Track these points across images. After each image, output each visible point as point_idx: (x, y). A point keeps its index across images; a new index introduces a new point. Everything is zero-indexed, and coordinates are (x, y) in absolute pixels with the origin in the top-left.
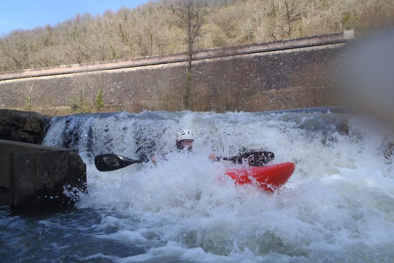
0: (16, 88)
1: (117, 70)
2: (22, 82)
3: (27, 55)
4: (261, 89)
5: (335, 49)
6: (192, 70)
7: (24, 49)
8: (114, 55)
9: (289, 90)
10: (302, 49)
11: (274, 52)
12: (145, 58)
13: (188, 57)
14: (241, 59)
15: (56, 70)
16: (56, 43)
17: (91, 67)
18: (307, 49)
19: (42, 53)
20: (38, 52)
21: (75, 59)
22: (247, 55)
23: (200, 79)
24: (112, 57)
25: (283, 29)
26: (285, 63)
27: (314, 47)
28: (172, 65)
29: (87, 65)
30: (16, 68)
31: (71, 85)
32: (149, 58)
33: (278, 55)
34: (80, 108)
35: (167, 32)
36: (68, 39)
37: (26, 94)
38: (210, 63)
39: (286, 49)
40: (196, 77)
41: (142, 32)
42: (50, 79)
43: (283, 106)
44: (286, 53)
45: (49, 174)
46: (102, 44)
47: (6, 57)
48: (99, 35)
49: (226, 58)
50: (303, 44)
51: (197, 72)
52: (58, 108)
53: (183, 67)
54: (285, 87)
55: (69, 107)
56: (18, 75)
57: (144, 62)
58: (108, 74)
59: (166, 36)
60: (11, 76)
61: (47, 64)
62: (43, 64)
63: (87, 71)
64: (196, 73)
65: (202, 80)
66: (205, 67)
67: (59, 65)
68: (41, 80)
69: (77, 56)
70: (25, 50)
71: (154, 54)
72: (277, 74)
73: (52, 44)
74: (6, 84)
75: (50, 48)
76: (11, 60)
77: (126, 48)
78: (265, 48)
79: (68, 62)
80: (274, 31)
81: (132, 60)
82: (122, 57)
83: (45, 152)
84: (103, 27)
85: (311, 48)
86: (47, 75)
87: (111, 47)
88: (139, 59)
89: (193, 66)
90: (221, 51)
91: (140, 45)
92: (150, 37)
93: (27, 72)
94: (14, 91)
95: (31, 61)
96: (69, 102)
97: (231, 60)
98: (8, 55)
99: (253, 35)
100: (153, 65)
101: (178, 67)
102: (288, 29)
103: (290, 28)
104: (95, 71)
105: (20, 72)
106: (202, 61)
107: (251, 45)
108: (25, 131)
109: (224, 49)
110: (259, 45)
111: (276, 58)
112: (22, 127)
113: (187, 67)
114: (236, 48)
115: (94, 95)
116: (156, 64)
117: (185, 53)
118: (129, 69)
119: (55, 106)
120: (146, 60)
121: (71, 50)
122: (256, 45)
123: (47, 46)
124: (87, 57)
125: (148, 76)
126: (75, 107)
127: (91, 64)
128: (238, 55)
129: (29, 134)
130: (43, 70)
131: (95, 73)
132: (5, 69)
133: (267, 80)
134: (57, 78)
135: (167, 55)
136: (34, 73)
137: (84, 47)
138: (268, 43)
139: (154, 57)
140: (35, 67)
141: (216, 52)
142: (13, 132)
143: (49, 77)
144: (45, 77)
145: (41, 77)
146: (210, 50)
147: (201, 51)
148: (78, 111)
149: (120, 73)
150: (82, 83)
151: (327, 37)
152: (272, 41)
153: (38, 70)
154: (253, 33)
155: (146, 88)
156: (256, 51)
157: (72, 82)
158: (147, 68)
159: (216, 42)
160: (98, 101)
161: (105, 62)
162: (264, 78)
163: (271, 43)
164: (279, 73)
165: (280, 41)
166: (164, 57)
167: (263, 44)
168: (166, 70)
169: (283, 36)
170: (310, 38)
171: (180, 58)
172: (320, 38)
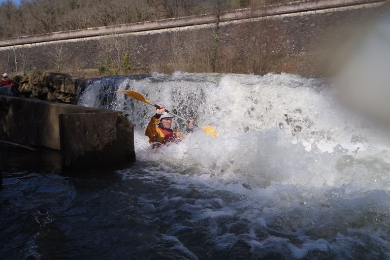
0: (46, 51)
1: (143, 32)
2: (51, 44)
3: (54, 18)
4: (290, 52)
5: (373, 8)
6: (219, 32)
7: (51, 11)
8: (140, 17)
10: (336, 9)
11: (305, 12)
12: (171, 20)
13: (216, 18)
14: (270, 21)
15: (84, 33)
16: (82, 5)
17: (117, 29)
18: (341, 9)
19: (69, 16)
20: (65, 14)
21: (102, 21)
22: (277, 16)
23: (227, 41)
24: (137, 19)
26: (316, 24)
27: (349, 7)
28: (199, 27)
29: (114, 27)
30: (44, 31)
31: (98, 47)
32: (175, 20)
33: (309, 16)
34: (107, 70)
37: (56, 56)
38: (238, 24)
39: (318, 9)
40: (223, 39)
42: (78, 42)
44: (318, 13)
45: (98, 136)
46: (127, 6)
47: (35, 20)
49: (255, 20)
51: (224, 34)
52: (87, 70)
53: (210, 29)
54: (316, 49)
55: (96, 70)
56: (47, 38)
57: (170, 24)
58: (135, 36)
60: (41, 39)
61: (74, 26)
62: (71, 27)
63: (114, 34)
64: (223, 35)
65: (229, 42)
66: (233, 29)
67: (86, 28)
68: (69, 43)
69: (104, 18)
70: (53, 13)
71: (180, 16)
72: (307, 36)
73: (78, 6)
74: (36, 47)
75: (76, 11)
76: (40, 23)
77: (152, 10)
78: (296, 8)
79: (95, 25)
81: (159, 22)
82: (148, 19)
83: (94, 113)
85: (346, 8)
86: (75, 38)
87: (137, 9)
88: (165, 21)
89: (220, 27)
90: (250, 12)
91: (165, 6)
93: (56, 35)
94: (44, 54)
95: (59, 24)
96: (97, 65)
97: (260, 21)
98: (36, 18)
100: (179, 26)
101: (205, 29)
104: (122, 33)
105: (49, 35)
106: (230, 23)
107: (281, 5)
108: (60, 93)
109: (253, 10)
110: (290, 5)
111: (307, 18)
112: (58, 88)
113: (214, 29)
114: (265, 9)
115: (121, 58)
116: (182, 26)
117: (212, 15)
118: (155, 31)
119: (84, 68)
120: (172, 22)
121: (97, 12)
122: (286, 5)
123: (73, 8)
124: (113, 20)
125: (175, 39)
126: (103, 70)
127: (118, 26)
128: (268, 16)
129: (64, 96)
130: (71, 33)
131: (121, 35)
132: (35, 32)
133: (296, 42)
134: (84, 41)
135: (193, 16)
136: (63, 36)
137: (109, 9)
138: (299, 3)
139: (180, 19)
140: (63, 30)
141: (244, 13)
142: (49, 93)
143: (77, 39)
144: (73, 40)
145: (70, 40)
146: (238, 11)
147: (229, 12)
148: (106, 74)
149: (146, 36)
150: (109, 45)
152: (304, 1)
153: (66, 33)
155: (172, 51)
156: (286, 11)
157: (99, 45)
158: (173, 30)
159: (244, 3)
160: (125, 64)
161: (131, 23)
162: (293, 40)
163: (302, 3)
164: (310, 35)
165: (312, 2)
166: (190, 19)
167: (294, 5)
168: (192, 31)
171: (208, 19)
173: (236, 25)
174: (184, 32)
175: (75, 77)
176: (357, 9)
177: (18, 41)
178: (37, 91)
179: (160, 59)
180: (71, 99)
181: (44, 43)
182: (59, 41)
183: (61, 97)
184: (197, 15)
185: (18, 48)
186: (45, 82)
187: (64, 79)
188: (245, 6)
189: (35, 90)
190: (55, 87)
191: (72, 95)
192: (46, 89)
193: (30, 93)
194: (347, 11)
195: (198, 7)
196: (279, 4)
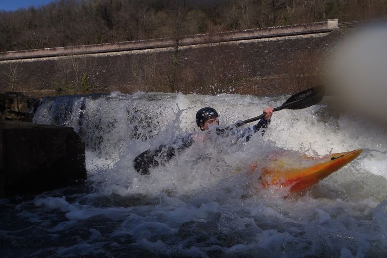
1: (103, 54)
2: (5, 64)
3: (10, 37)
4: (245, 76)
5: (319, 38)
6: (178, 55)
7: (7, 30)
8: (99, 39)
9: (274, 77)
10: (287, 38)
11: (259, 40)
12: (131, 43)
13: (175, 42)
14: (227, 46)
16: (40, 25)
18: (292, 37)
20: (21, 34)
21: (60, 42)
22: (233, 42)
23: (186, 65)
24: (97, 40)
25: (268, 17)
26: (269, 51)
27: (299, 36)
28: (159, 50)
29: (72, 48)
31: (56, 68)
32: (135, 43)
33: (264, 43)
35: (153, 17)
36: (52, 22)
37: (9, 76)
38: (197, 49)
39: (271, 37)
40: (182, 62)
41: (128, 17)
42: (35, 62)
44: (271, 41)
46: (87, 28)
49: (213, 45)
50: (288, 32)
51: (183, 57)
52: (43, 91)
53: (170, 52)
54: (269, 74)
55: (53, 90)
56: (1, 57)
57: (130, 46)
58: (94, 58)
59: (152, 21)
61: (31, 45)
62: (27, 46)
63: (73, 55)
64: (183, 59)
65: (188, 65)
66: (191, 53)
67: (43, 48)
68: (24, 62)
69: (62, 39)
70: (8, 32)
71: (140, 39)
72: (262, 61)
73: (36, 26)
75: (33, 31)
77: (112, 32)
78: (251, 35)
79: (53, 45)
80: (259, 19)
81: (118, 44)
82: (108, 41)
85: (295, 36)
86: (31, 58)
88: (125, 44)
89: (179, 51)
90: (207, 37)
91: (125, 29)
92: (136, 22)
93: (10, 54)
95: (14, 43)
96: (54, 85)
97: (217, 46)
99: (238, 22)
100: (139, 49)
101: (165, 53)
102: (273, 17)
103: (275, 16)
104: (81, 54)
105: (3, 54)
106: (189, 47)
107: (237, 32)
108: (11, 112)
109: (211, 36)
110: (245, 32)
111: (261, 45)
112: (8, 107)
113: (173, 52)
114: (222, 35)
115: (79, 79)
116: (142, 49)
117: (172, 39)
118: (115, 53)
119: (40, 89)
120: (132, 45)
121: (55, 33)
122: (241, 32)
123: (30, 28)
124: (72, 41)
125: (134, 61)
126: (60, 90)
127: (76, 47)
128: (225, 41)
129: (15, 115)
130: (27, 53)
131: (80, 56)
133: (252, 67)
134: (41, 61)
135: (153, 40)
136: (18, 55)
137: (68, 30)
138: (254, 30)
139: (140, 42)
140: (19, 49)
141: (202, 38)
143: (33, 59)
144: (29, 60)
145: (25, 60)
146: (197, 36)
147: (188, 37)
148: (64, 93)
149: (105, 58)
150: (67, 66)
151: (311, 26)
152: (258, 29)
153: (22, 52)
154: (238, 20)
155: (132, 72)
156: (242, 38)
157: (56, 65)
158: (133, 53)
159: (202, 29)
160: (83, 85)
161: (90, 45)
162: (248, 65)
163: (256, 30)
164: (264, 61)
165: (266, 29)
166: (150, 42)
167: (249, 32)
168: (152, 54)
169: (268, 24)
170: (295, 27)
171: (167, 43)
172: (305, 27)
173: (195, 49)
174: (143, 54)
176: (305, 38)
179: (119, 81)
182: (14, 61)
184: (157, 38)
187: (16, 98)
188: (203, 32)
194: (297, 39)
195: (158, 31)
196: (235, 31)
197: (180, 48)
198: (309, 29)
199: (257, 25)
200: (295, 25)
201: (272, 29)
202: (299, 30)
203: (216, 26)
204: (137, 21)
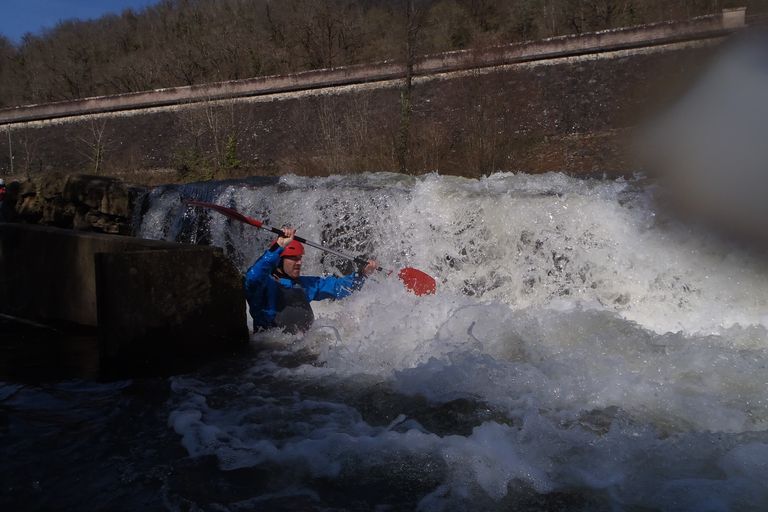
0: (71, 135)
1: (264, 96)
2: (83, 121)
3: (89, 70)
4: (549, 133)
5: (701, 49)
6: (412, 94)
7: (84, 58)
8: (257, 67)
9: (609, 134)
10: (634, 51)
11: (577, 57)
12: (318, 73)
13: (405, 69)
15: (147, 98)
16: (144, 45)
17: (213, 91)
18: (645, 50)
19: (119, 66)
20: (110, 63)
21: (183, 76)
22: (523, 64)
23: (428, 114)
24: (252, 70)
25: (595, 10)
26: (598, 79)
27: (660, 47)
28: (373, 85)
29: (206, 88)
30: (70, 94)
31: (176, 127)
32: (326, 73)
33: (586, 63)
34: (194, 171)
35: (361, 20)
36: (167, 38)
37: (91, 144)
38: (449, 80)
39: (602, 51)
40: (420, 109)
41: (311, 21)
42: (136, 117)
43: (596, 168)
44: (602, 59)
46: (233, 47)
47: (51, 74)
48: (227, 28)
49: (482, 71)
50: (637, 40)
51: (422, 99)
53: (395, 89)
54: (599, 128)
55: (173, 169)
56: (74, 109)
57: (318, 80)
58: (248, 104)
59: (359, 28)
60: (62, 110)
61: (128, 85)
62: (121, 87)
63: (207, 100)
64: (421, 102)
65: (432, 114)
66: (438, 89)
67: (152, 89)
68: (117, 118)
69: (186, 70)
70: (86, 61)
71: (335, 65)
72: (583, 102)
73: (137, 47)
74: (53, 126)
75: (133, 56)
76: (61, 79)
77: (281, 54)
78: (560, 49)
79: (170, 82)
80: (576, 15)
81: (294, 77)
82: (274, 70)
84: (235, 12)
85: (653, 48)
86: (130, 109)
87: (251, 52)
88: (303, 76)
89: (414, 86)
90: (471, 57)
91: (307, 47)
92: (327, 30)
93: (92, 103)
94: (68, 140)
95: (98, 82)
96: (173, 160)
97: (491, 74)
98: (54, 70)
99: (533, 23)
100: (335, 85)
101: (385, 90)
102: (605, 10)
103: (609, 8)
104: (223, 98)
105: (78, 103)
106: (433, 77)
107: (530, 44)
108: (100, 215)
109: (477, 53)
110: (548, 43)
111: (581, 69)
112: (94, 205)
113: (401, 89)
114: (501, 51)
115: (220, 147)
116: (340, 85)
117: (398, 62)
118: (287, 95)
119: (147, 168)
120: (321, 76)
121: (174, 58)
122: (540, 43)
123: (126, 51)
124: (206, 73)
125: (326, 109)
126: (185, 170)
127: (214, 85)
128: (506, 63)
129: (107, 221)
130: (121, 99)
131: (222, 102)
132: (50, 98)
133: (562, 114)
134: (148, 114)
135: (362, 65)
136: (105, 104)
137: (198, 53)
138: (565, 39)
139: (335, 72)
140: (106, 93)
141: (460, 59)
142: (77, 216)
143: (133, 111)
144: (126, 112)
145: (119, 112)
146: (448, 56)
147: (430, 58)
148: (190, 179)
149: (270, 104)
150: (197, 122)
151: (687, 24)
152: (574, 36)
153: (112, 98)
154: (532, 19)
155: (321, 132)
156: (541, 55)
157: (177, 121)
158: (322, 92)
159: (459, 40)
160: (228, 158)
161: (241, 80)
162: (555, 110)
163: (571, 39)
164: (587, 101)
165: (590, 37)
166: (356, 70)
167: (555, 43)
168: (360, 95)
169: (595, 25)
170: (653, 28)
171: (390, 71)
172: (673, 26)
173: (445, 82)
174: (344, 95)
175: (129, 183)
176: (673, 51)
177: (17, 115)
178: (53, 212)
179: (297, 148)
180: (120, 227)
181: (69, 119)
182: (99, 115)
183: (101, 222)
184: (369, 62)
185: (16, 129)
186: (69, 194)
187: (108, 187)
188: (462, 46)
189: (49, 209)
190: (88, 202)
191: (122, 219)
192: (71, 208)
193: (39, 215)
194: (656, 53)
195: (370, 47)
196: (527, 42)
197: (416, 80)
198: (683, 30)
199: (572, 27)
200: (653, 24)
201: (603, 34)
202: (661, 34)
203: (488, 33)
204: (329, 29)
